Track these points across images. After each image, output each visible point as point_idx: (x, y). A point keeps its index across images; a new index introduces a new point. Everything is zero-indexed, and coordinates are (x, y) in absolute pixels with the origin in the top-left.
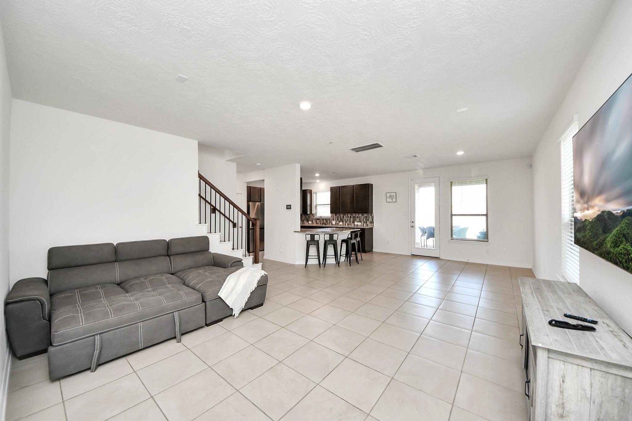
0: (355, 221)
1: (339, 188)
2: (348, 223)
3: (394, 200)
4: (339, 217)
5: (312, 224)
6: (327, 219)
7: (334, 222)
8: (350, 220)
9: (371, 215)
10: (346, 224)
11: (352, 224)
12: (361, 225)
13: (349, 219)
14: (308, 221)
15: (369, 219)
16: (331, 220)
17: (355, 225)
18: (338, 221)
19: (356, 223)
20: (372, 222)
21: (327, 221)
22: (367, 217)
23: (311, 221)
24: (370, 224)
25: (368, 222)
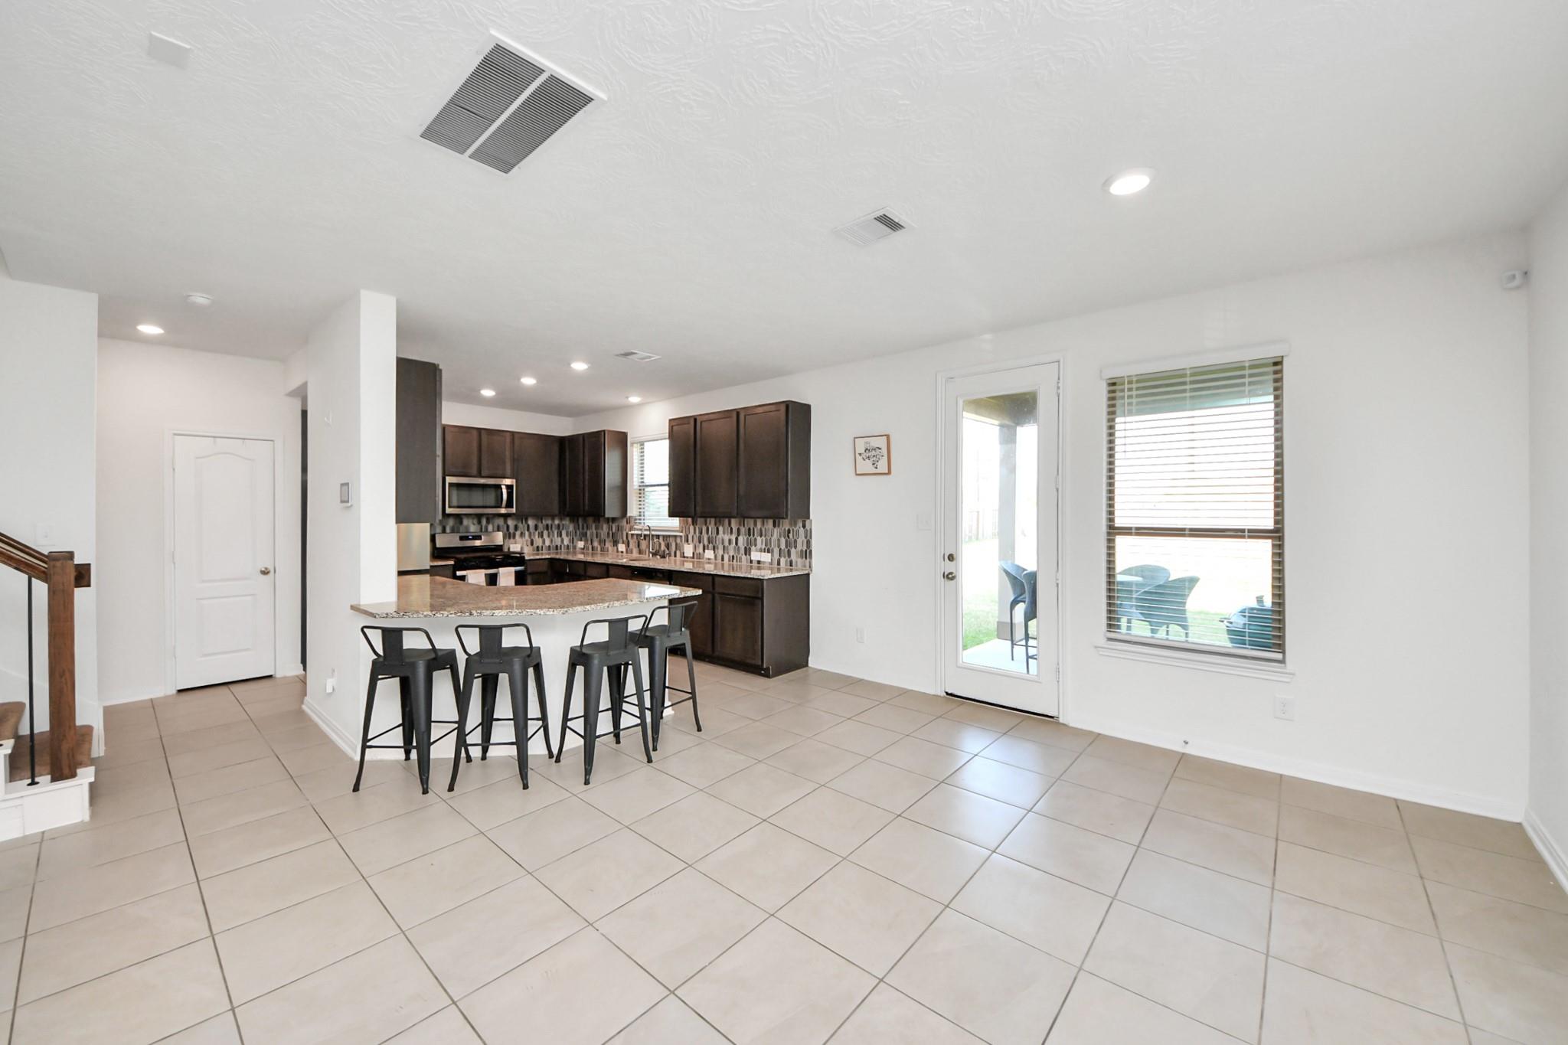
0: (753, 548)
1: (695, 420)
2: (732, 553)
3: (882, 466)
4: (704, 529)
5: (627, 552)
6: (669, 536)
7: (688, 550)
8: (737, 544)
9: (804, 526)
10: (726, 557)
11: (744, 557)
12: (771, 563)
13: (733, 538)
14: (615, 543)
15: (795, 541)
16: (681, 541)
17: (751, 562)
18: (701, 545)
19: (756, 556)
20: (807, 554)
21: (668, 546)
22: (789, 531)
23: (623, 543)
24: (799, 560)
25: (793, 551)
